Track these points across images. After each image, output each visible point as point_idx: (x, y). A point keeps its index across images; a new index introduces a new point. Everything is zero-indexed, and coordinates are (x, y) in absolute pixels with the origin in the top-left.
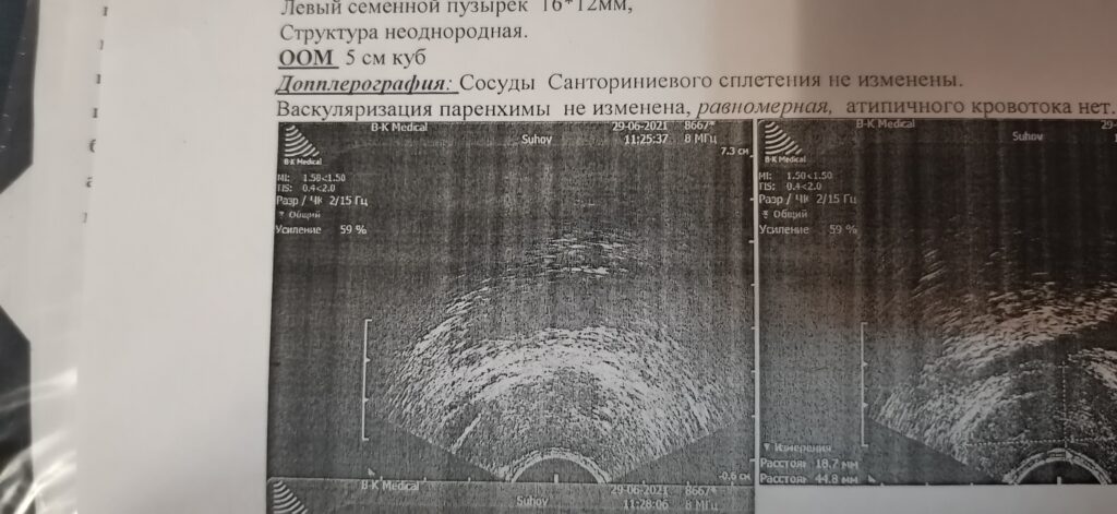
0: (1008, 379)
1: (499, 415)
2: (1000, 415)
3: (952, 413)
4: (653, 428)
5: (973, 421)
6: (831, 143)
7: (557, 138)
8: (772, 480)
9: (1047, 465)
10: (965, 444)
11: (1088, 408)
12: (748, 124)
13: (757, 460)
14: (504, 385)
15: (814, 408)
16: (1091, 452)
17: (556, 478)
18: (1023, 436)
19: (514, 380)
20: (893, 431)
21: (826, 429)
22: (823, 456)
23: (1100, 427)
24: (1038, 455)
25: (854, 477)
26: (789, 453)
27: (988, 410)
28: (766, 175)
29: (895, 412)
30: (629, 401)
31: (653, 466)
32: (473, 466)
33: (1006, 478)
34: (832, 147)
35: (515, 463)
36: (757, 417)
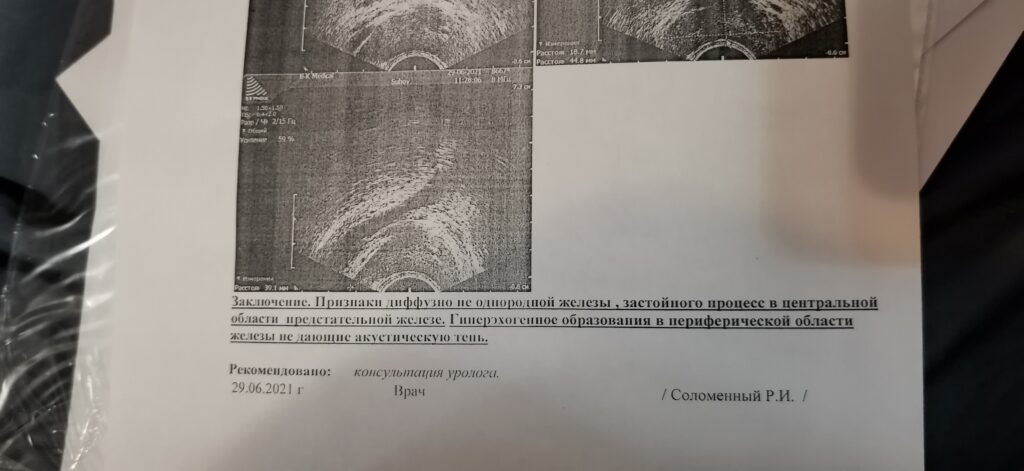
2: (684, 21)
5: (667, 24)
8: (543, 62)
9: (714, 49)
10: (662, 37)
11: (740, 15)
13: (534, 51)
14: (386, 16)
15: (569, 20)
16: (743, 40)
17: (415, 67)
18: (699, 32)
19: (392, 14)
20: (617, 32)
21: (576, 32)
22: (574, 47)
23: (747, 26)
24: (709, 43)
25: (593, 59)
26: (554, 47)
27: (675, 18)
29: (618, 21)
30: (460, 22)
31: (473, 57)
32: (365, 63)
33: (688, 57)
35: (391, 59)
36: (535, 26)
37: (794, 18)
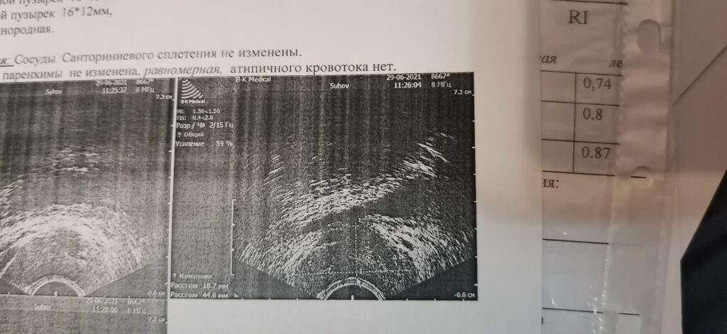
0: (321, 233)
1: (25, 256)
2: (316, 256)
3: (285, 255)
4: (109, 264)
5: (299, 259)
6: (220, 91)
7: (65, 91)
8: (177, 295)
9: (344, 287)
10: (293, 274)
11: (371, 252)
12: (172, 81)
13: (168, 283)
14: (29, 238)
15: (202, 252)
16: (372, 280)
17: (56, 293)
18: (330, 269)
19: (34, 235)
20: (249, 266)
21: (209, 264)
22: (207, 281)
23: (378, 264)
24: (339, 281)
25: (226, 293)
26: (188, 279)
27: (307, 253)
28: (181, 111)
29: (251, 254)
31: (109, 286)
32: (10, 286)
33: (319, 295)
34: (220, 93)
35: (34, 283)
36: (169, 257)
37: (424, 257)
